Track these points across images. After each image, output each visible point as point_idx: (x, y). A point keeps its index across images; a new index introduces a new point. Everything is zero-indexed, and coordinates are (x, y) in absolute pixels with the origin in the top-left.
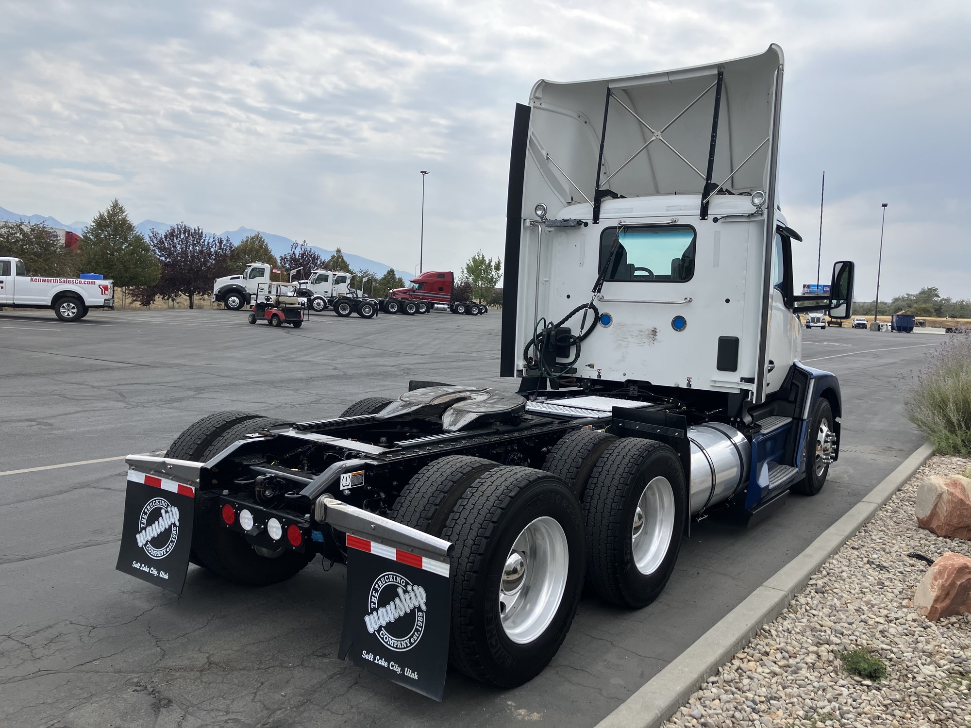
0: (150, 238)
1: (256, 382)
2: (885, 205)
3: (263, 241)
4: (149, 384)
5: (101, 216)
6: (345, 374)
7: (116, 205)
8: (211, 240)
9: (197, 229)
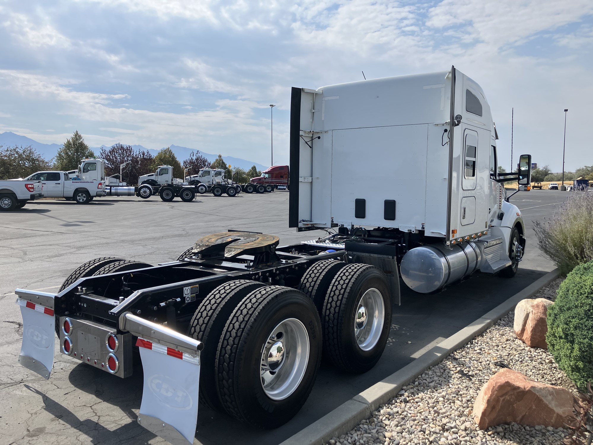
0: (101, 153)
1: (123, 241)
2: (566, 110)
3: (172, 152)
4: (51, 245)
5: (68, 142)
6: (187, 233)
7: (77, 134)
8: (138, 153)
9: (128, 146)
